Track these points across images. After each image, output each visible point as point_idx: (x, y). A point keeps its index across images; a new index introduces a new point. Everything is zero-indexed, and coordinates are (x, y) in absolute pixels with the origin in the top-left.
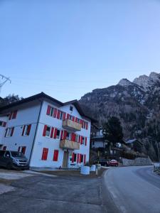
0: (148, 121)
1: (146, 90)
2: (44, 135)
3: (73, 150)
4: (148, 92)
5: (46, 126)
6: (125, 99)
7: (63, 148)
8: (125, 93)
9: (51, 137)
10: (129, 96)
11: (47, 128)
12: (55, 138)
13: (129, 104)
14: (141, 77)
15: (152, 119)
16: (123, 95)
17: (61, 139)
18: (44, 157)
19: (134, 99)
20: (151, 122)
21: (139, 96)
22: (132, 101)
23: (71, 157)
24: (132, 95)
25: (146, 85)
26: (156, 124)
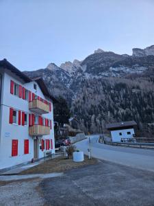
0: (74, 102)
1: (71, 76)
2: (11, 122)
3: (41, 136)
4: (72, 77)
5: (11, 109)
6: (53, 82)
7: (32, 136)
8: (54, 77)
9: (19, 124)
10: (57, 80)
11: (13, 113)
12: (23, 125)
13: (57, 87)
14: (66, 63)
15: (77, 101)
16: (51, 79)
17: (30, 126)
18: (15, 153)
19: (62, 83)
20: (77, 103)
21: (65, 80)
22: (60, 85)
23: (40, 145)
24: (60, 79)
25: (70, 71)
26: (80, 104)
